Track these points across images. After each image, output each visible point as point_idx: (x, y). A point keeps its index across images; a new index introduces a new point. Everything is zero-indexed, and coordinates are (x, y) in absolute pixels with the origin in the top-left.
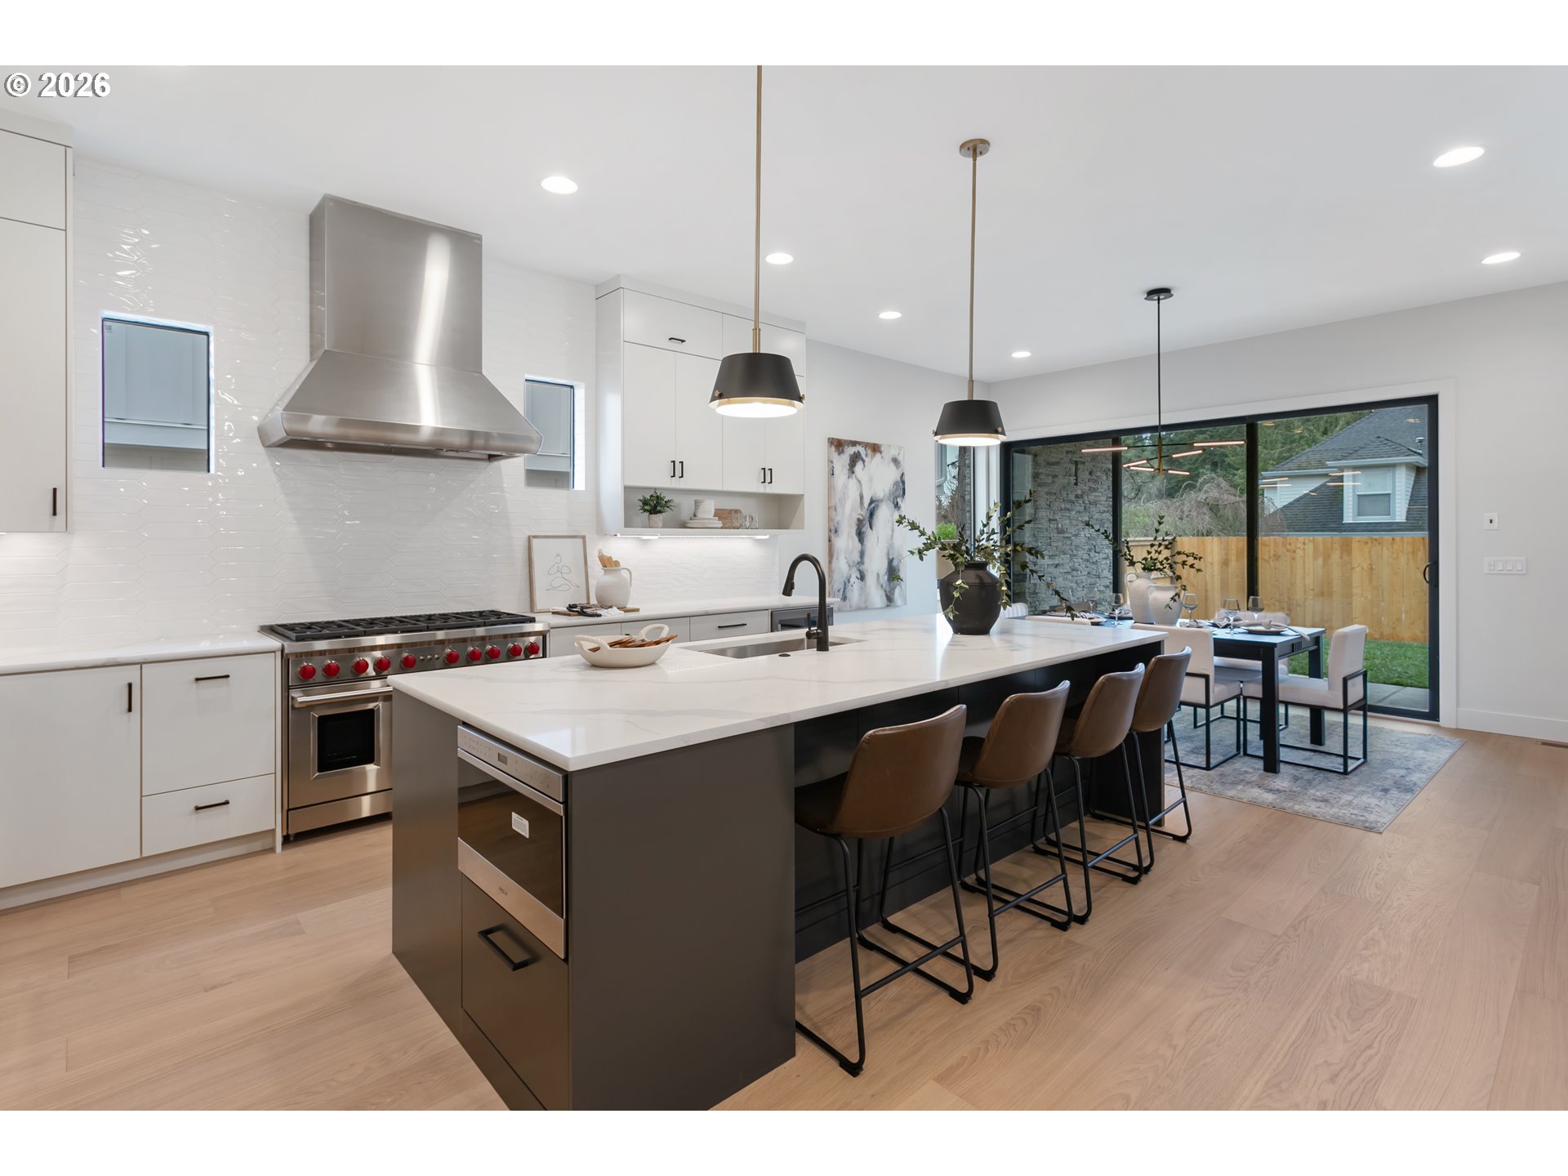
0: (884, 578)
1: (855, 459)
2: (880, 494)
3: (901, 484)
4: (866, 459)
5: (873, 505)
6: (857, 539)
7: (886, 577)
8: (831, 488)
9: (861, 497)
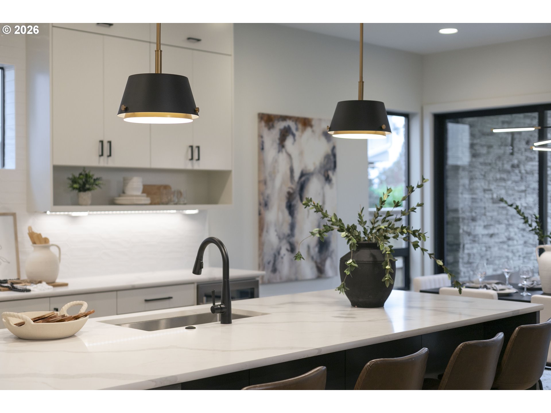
0: (315, 250)
1: (285, 134)
2: (311, 168)
3: (332, 157)
4: (297, 134)
5: (303, 179)
6: (286, 212)
7: (317, 249)
8: (261, 162)
9: (292, 171)
